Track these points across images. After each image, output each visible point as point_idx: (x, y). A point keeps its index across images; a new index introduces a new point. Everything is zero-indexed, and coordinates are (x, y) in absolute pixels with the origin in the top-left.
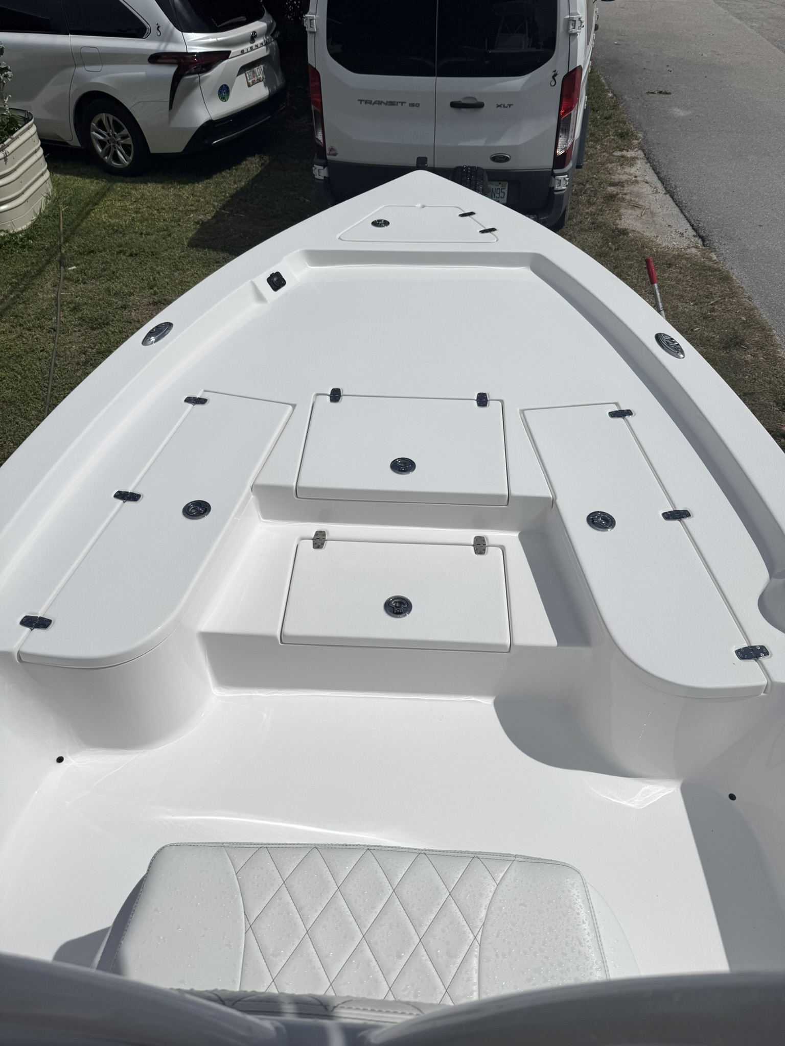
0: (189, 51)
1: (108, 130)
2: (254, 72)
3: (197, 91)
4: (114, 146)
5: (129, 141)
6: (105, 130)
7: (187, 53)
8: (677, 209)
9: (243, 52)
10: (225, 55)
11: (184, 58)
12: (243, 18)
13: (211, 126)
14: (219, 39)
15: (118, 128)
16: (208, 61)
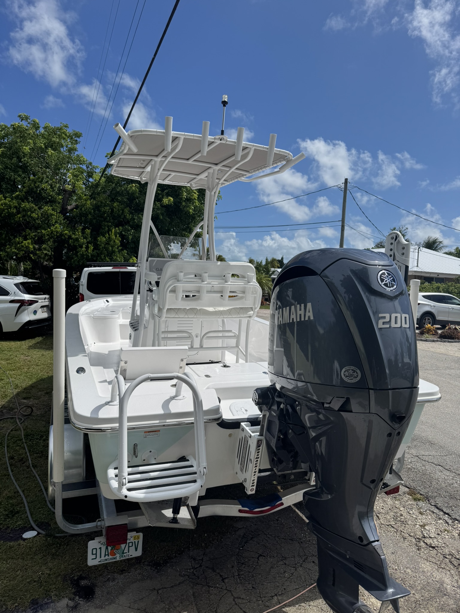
0: (25, 299)
2: (44, 309)
9: (42, 302)
10: (37, 302)
11: (23, 301)
13: (30, 323)
14: (35, 297)
16: (31, 303)
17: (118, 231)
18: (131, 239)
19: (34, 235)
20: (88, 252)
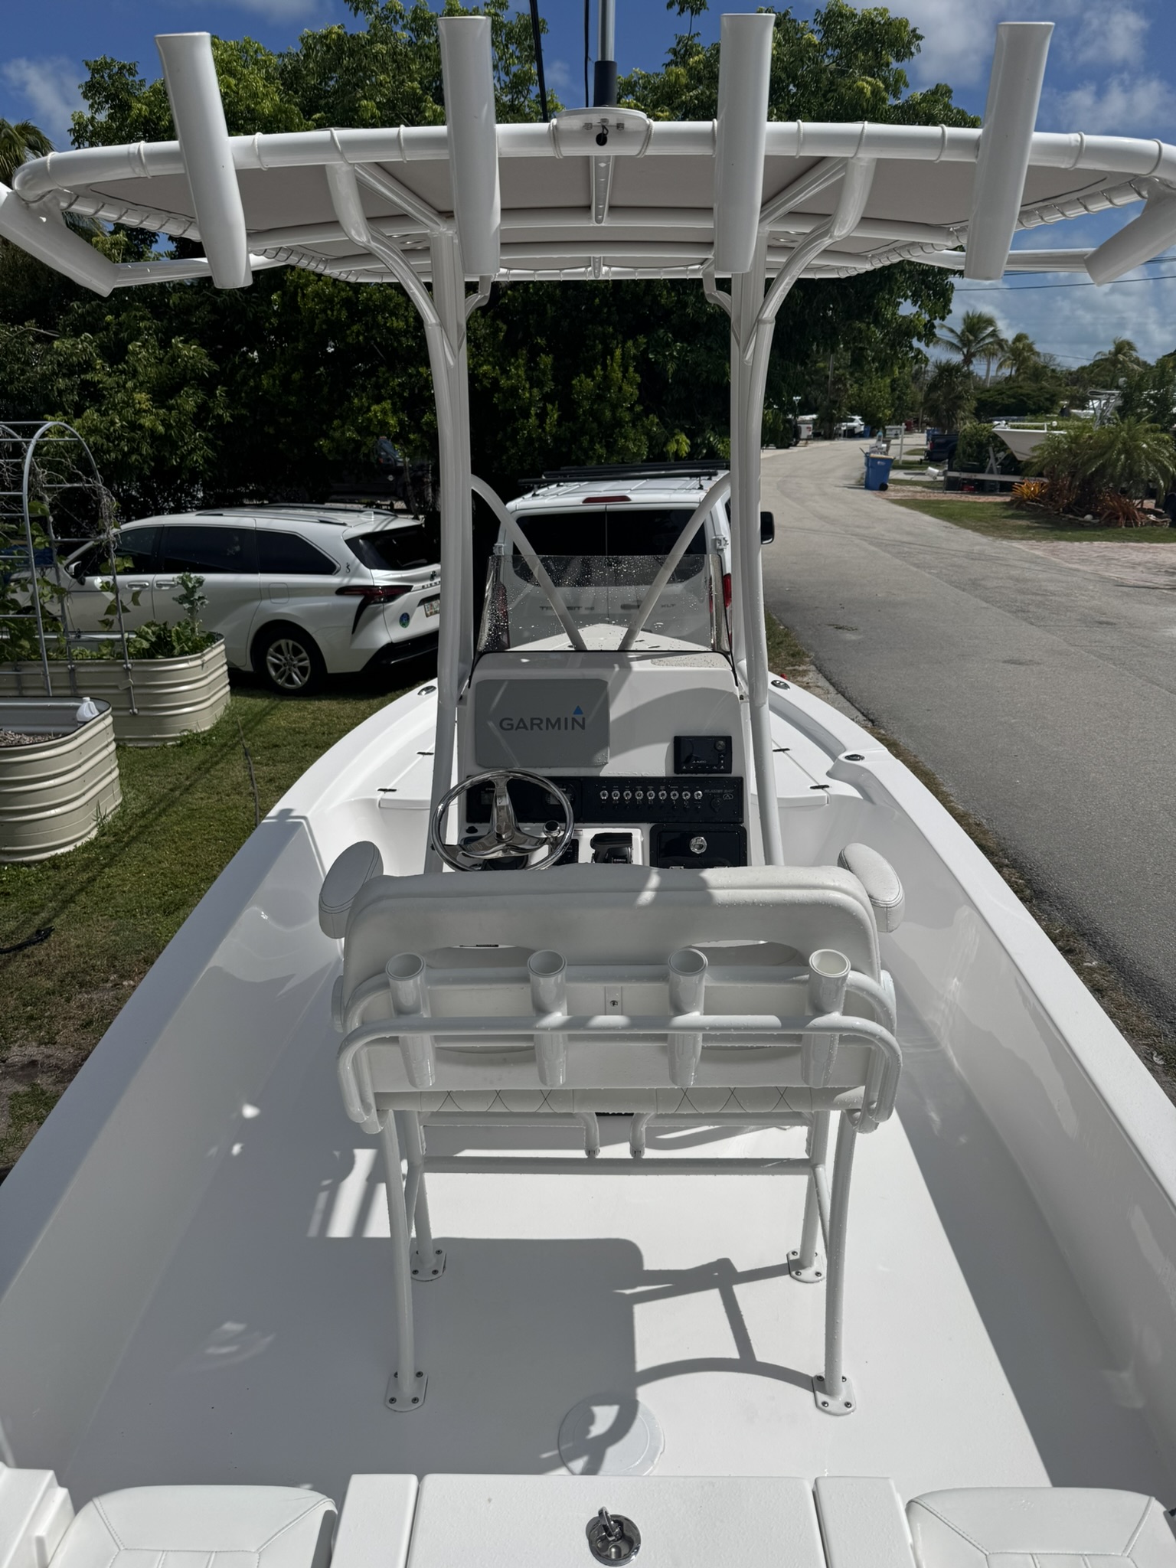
0: (376, 584)
1: (285, 653)
2: (432, 605)
3: (380, 618)
4: (289, 669)
5: (307, 663)
6: (282, 654)
7: (374, 586)
8: (848, 703)
9: (423, 587)
10: (408, 589)
11: (371, 590)
12: (424, 561)
13: (391, 649)
14: (404, 575)
15: (296, 652)
16: (392, 593)
17: (633, 351)
18: (673, 374)
19: (399, 385)
20: (544, 430)
